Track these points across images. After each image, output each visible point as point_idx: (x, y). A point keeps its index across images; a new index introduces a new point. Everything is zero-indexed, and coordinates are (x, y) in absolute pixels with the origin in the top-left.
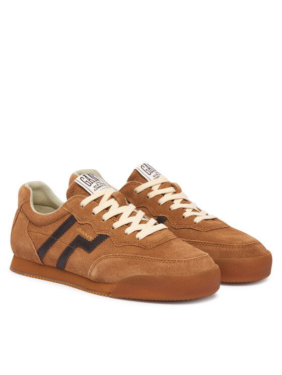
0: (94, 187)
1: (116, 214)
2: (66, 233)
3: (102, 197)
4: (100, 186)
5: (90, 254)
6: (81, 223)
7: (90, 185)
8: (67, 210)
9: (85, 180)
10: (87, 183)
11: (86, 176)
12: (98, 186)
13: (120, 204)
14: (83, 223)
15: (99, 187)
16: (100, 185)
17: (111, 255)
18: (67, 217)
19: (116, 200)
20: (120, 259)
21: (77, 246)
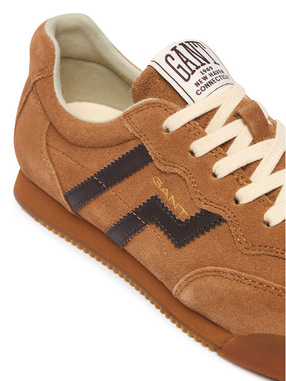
0: (197, 84)
1: (243, 164)
2: (127, 181)
3: (212, 112)
4: (211, 83)
5: (178, 251)
6: (162, 168)
7: (186, 77)
8: (131, 130)
9: (177, 61)
10: (180, 70)
11: (178, 52)
12: (205, 82)
13: (254, 136)
14: (167, 169)
15: (207, 85)
16: (210, 79)
17: (228, 270)
18: (132, 146)
19: (245, 123)
20: (248, 288)
21: (151, 220)
